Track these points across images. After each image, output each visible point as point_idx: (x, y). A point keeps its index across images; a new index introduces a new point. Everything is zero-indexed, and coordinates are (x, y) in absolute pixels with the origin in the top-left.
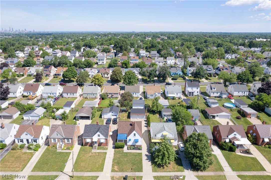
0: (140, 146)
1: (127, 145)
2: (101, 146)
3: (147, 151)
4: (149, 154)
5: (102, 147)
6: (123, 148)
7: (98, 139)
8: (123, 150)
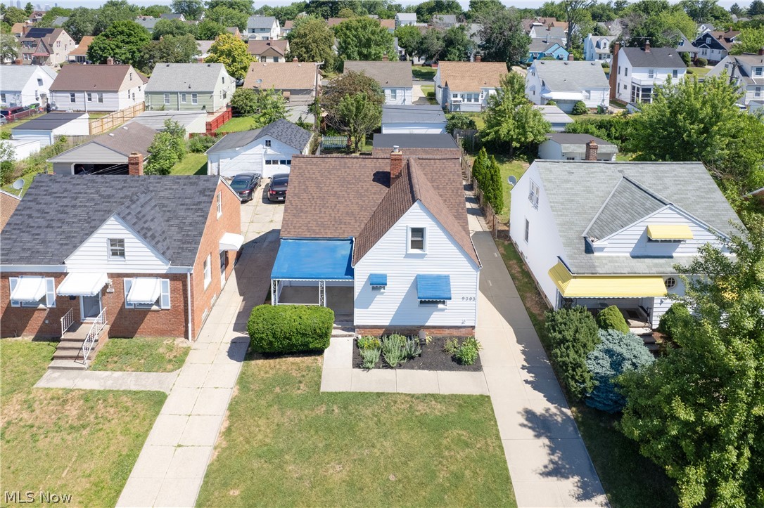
0: (465, 335)
1: (353, 329)
2: (138, 339)
3: (530, 377)
4: (553, 408)
5: (141, 348)
6: (319, 352)
7: (111, 276)
8: (318, 372)
